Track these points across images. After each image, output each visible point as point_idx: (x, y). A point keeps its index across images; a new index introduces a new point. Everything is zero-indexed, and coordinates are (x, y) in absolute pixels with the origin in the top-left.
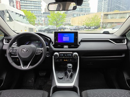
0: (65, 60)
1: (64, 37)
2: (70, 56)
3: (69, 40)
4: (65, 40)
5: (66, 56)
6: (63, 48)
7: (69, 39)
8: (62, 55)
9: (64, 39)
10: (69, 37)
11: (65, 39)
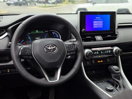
0: (99, 62)
1: (95, 22)
2: (108, 54)
3: (102, 27)
4: (96, 27)
5: (103, 54)
6: (95, 40)
7: (102, 24)
8: (97, 53)
9: (94, 25)
10: (102, 22)
11: (98, 24)
